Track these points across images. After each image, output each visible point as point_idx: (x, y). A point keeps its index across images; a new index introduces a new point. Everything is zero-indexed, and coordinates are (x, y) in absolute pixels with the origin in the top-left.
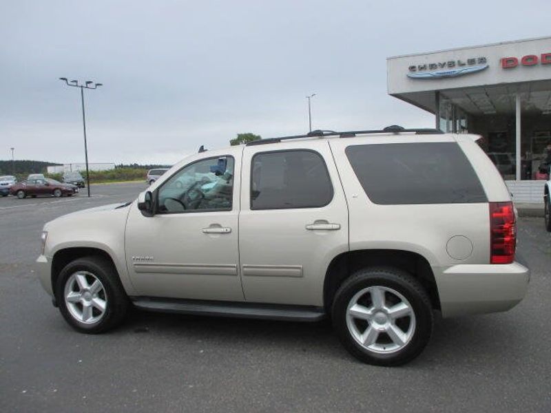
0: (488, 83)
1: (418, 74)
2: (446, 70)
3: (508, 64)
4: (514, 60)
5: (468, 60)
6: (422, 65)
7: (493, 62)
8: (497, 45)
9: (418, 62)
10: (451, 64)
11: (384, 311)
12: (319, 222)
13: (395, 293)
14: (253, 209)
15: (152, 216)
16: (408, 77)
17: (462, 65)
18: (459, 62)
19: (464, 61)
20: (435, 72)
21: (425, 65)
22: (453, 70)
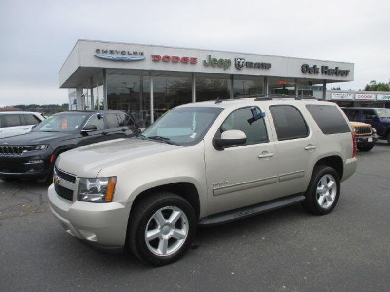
0: (145, 69)
1: (101, 55)
2: (120, 56)
3: (156, 59)
4: (159, 57)
5: (134, 52)
6: (105, 50)
7: (147, 56)
8: (148, 46)
9: (102, 47)
10: (123, 53)
11: (326, 187)
12: (309, 145)
13: (329, 177)
14: (279, 140)
15: (223, 150)
16: (95, 56)
17: (130, 54)
18: (128, 52)
19: (131, 52)
20: (114, 56)
21: (107, 50)
22: (125, 57)
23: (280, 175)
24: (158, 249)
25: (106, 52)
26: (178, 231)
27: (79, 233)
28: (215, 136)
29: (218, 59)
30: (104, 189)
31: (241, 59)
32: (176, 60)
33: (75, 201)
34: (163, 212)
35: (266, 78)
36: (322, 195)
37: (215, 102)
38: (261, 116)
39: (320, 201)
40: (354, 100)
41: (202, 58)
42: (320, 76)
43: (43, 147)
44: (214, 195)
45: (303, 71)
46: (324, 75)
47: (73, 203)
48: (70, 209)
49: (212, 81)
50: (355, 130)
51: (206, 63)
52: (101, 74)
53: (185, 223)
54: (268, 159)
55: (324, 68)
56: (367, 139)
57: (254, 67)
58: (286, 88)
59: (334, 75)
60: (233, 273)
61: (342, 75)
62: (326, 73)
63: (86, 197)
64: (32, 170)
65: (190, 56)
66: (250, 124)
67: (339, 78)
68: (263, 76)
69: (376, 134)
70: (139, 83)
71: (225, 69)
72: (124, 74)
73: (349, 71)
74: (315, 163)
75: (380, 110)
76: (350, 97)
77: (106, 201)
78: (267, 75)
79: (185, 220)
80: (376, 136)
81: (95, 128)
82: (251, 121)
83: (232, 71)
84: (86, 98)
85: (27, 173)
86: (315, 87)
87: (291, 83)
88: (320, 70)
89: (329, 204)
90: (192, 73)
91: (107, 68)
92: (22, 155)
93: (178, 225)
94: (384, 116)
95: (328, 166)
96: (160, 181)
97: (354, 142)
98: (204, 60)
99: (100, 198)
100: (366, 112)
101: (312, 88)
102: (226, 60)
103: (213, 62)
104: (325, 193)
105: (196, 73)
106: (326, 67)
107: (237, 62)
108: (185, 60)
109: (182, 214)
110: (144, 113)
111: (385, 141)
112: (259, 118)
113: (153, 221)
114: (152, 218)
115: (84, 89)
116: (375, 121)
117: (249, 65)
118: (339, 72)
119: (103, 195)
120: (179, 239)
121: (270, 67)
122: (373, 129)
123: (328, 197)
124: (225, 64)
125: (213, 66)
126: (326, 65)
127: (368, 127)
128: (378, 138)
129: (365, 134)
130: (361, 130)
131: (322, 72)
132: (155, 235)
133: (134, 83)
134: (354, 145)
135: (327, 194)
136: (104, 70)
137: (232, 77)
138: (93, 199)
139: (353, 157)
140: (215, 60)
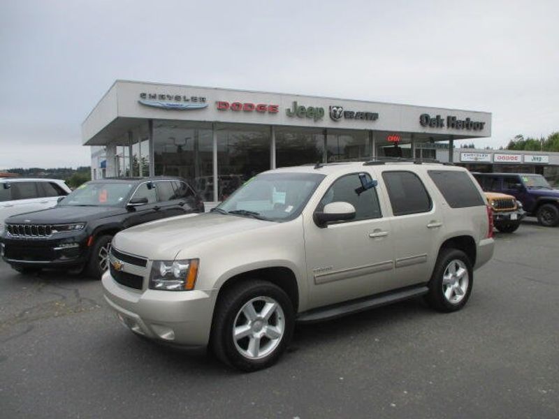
0: (207, 120)
1: (148, 101)
2: (173, 102)
3: (222, 107)
4: (226, 104)
5: (192, 98)
6: (152, 94)
7: (210, 102)
8: (213, 89)
9: (149, 91)
10: (178, 98)
11: (455, 276)
12: (432, 222)
13: (459, 262)
14: (395, 215)
15: (327, 227)
16: (139, 102)
17: (187, 100)
18: (185, 97)
19: (188, 97)
20: (165, 103)
21: (155, 95)
22: (180, 104)
23: (397, 260)
24: (248, 351)
25: (154, 97)
26: (273, 328)
27: (151, 329)
28: (316, 210)
29: (307, 107)
30: (184, 275)
31: (338, 108)
32: (249, 108)
33: (146, 290)
34: (254, 304)
35: (371, 133)
36: (450, 287)
37: (313, 167)
38: (373, 185)
39: (448, 294)
40: (492, 162)
41: (285, 106)
42: (445, 131)
43: (77, 227)
44: (316, 284)
45: (422, 123)
46: (450, 128)
47: (143, 292)
48: (140, 301)
49: (294, 136)
50: (493, 204)
51: (290, 113)
52: (146, 128)
53: (280, 318)
54: (381, 239)
55: (451, 119)
56: (510, 216)
57: (356, 118)
58: (399, 146)
59: (465, 129)
60: (342, 378)
61: (475, 129)
62: (453, 126)
63: (160, 285)
64: (63, 258)
65: (269, 102)
66: (359, 195)
67: (471, 133)
68: (368, 130)
69: (522, 210)
70: (193, 139)
71: (315, 121)
72: (176, 127)
73: (484, 123)
74: (440, 246)
75: (527, 177)
76: (487, 159)
77: (186, 288)
78: (373, 128)
79: (280, 314)
80: (522, 212)
81: (145, 201)
82: (359, 191)
83: (326, 123)
84: (121, 159)
85: (56, 261)
86: (438, 145)
87: (406, 140)
88: (445, 122)
89: (459, 298)
90: (271, 126)
91: (155, 119)
92: (49, 237)
93: (272, 320)
94: (532, 185)
95: (457, 248)
96: (248, 265)
97: (490, 218)
98: (287, 108)
99: (179, 285)
100: (507, 179)
101: (434, 146)
102: (317, 109)
103: (299, 112)
104: (453, 284)
105: (276, 126)
106: (454, 118)
107: (332, 112)
108: (261, 109)
109: (276, 308)
110: (203, 181)
111: (535, 219)
112: (370, 187)
113: (242, 315)
114: (240, 311)
115: (118, 147)
116: (521, 192)
117: (349, 115)
118: (471, 125)
119: (182, 282)
120: (274, 339)
121: (377, 118)
122: (518, 202)
123: (457, 288)
124: (316, 113)
125: (299, 117)
126: (453, 115)
127: (510, 200)
128: (525, 214)
129: (507, 209)
130: (501, 204)
131: (448, 125)
132: (244, 332)
133: (187, 139)
134: (490, 222)
135: (457, 285)
136: (150, 122)
137: (325, 131)
138: (170, 287)
139: (489, 237)
140: (303, 108)
